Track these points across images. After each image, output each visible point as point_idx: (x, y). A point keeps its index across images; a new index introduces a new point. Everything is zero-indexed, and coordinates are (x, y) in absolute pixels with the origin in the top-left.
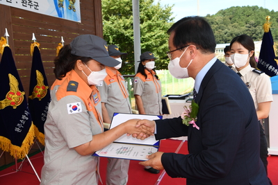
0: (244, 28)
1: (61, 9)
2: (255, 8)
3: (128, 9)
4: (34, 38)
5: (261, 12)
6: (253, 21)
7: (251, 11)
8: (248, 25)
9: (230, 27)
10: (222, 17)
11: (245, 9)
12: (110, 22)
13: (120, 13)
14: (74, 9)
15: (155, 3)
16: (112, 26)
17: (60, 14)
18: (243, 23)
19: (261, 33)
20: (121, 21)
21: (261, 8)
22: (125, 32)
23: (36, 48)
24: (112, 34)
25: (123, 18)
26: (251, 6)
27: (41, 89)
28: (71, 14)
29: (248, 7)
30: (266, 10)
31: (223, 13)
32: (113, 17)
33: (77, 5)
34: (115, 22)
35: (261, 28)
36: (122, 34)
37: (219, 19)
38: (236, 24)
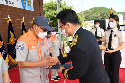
0: (99, 15)
1: (25, 5)
2: (103, 8)
3: (56, 7)
4: (9, 17)
5: (105, 9)
6: (103, 12)
7: (102, 9)
8: (101, 14)
9: (94, 14)
10: (92, 11)
11: (100, 8)
12: (49, 12)
13: (53, 9)
14: (31, 6)
15: (66, 5)
16: (50, 14)
17: (24, 7)
18: (99, 13)
19: (105, 17)
20: (53, 12)
21: (106, 8)
22: (55, 16)
23: (10, 21)
24: (49, 17)
25: (54, 10)
26: (102, 7)
27: (13, 40)
28: (29, 7)
29: (101, 7)
30: (107, 8)
31: (92, 9)
32: (50, 10)
33: (32, 4)
34: (51, 12)
35: (106, 15)
36: (54, 17)
37: (90, 11)
38: (96, 13)
